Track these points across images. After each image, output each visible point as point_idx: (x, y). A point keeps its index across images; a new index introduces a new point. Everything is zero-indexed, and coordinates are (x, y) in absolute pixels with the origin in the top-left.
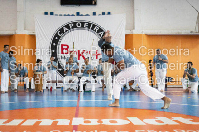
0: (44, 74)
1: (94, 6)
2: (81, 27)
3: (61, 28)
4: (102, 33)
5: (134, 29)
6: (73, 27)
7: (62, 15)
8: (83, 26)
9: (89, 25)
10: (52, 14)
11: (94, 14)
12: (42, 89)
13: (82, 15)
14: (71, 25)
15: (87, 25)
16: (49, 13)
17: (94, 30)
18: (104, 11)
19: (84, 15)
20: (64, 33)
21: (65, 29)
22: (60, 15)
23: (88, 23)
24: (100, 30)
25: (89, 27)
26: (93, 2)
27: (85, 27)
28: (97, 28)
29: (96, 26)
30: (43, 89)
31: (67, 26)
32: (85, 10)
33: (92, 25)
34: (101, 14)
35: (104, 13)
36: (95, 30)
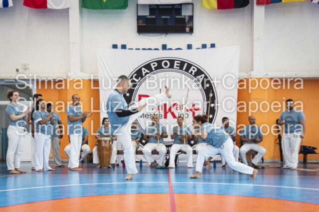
0: (113, 140)
1: (190, 34)
2: (169, 68)
3: (138, 69)
4: (201, 77)
5: (252, 70)
6: (156, 68)
7: (139, 49)
8: (172, 66)
9: (182, 64)
10: (124, 47)
11: (189, 47)
12: (109, 164)
13: (170, 49)
14: (154, 65)
15: (179, 65)
16: (119, 46)
17: (190, 72)
18: (204, 43)
19: (174, 48)
20: (142, 77)
21: (145, 71)
22: (136, 49)
23: (179, 62)
24: (199, 72)
25: (181, 68)
26: (187, 29)
27: (175, 67)
28: (194, 69)
29: (192, 65)
30: (111, 163)
31: (148, 66)
32: (175, 41)
33: (186, 64)
34: (201, 47)
35: (204, 46)
36: (192, 72)
